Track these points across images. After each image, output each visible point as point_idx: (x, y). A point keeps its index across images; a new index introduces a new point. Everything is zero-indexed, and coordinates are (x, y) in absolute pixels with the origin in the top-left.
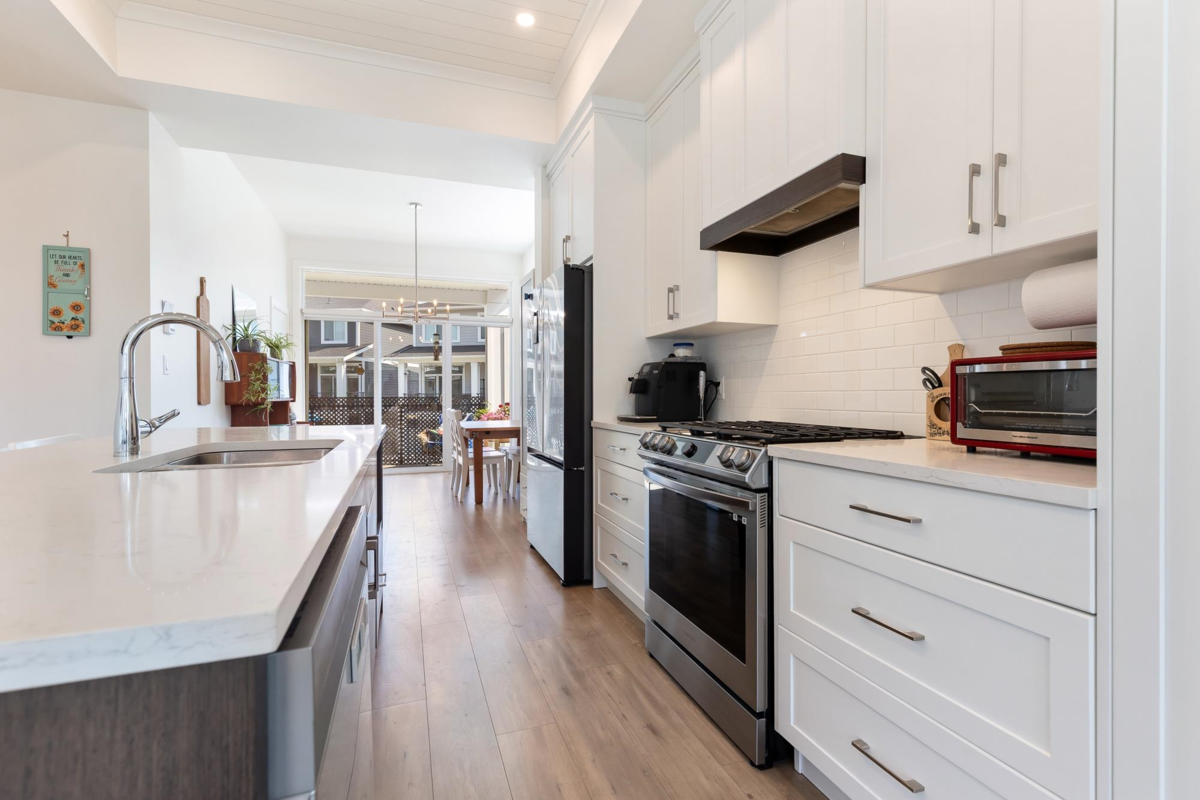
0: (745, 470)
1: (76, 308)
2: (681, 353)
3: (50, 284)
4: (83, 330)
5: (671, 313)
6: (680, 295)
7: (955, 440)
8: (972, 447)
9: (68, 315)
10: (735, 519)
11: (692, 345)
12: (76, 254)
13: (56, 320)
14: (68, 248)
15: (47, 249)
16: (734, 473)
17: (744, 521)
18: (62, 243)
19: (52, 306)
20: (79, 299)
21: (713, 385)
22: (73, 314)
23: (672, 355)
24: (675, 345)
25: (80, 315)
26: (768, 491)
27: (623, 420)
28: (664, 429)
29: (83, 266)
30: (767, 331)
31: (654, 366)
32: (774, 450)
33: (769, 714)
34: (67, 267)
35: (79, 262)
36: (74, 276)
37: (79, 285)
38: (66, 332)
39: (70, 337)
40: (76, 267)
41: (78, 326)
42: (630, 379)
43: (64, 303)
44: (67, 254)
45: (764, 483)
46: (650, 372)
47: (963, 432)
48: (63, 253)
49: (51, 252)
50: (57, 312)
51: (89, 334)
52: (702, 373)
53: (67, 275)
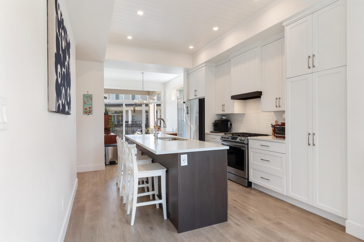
0: (244, 141)
1: (90, 108)
2: (224, 118)
3: (85, 103)
4: (91, 113)
5: (223, 110)
6: (225, 106)
7: (275, 136)
8: (277, 137)
9: (88, 110)
10: (242, 149)
11: (226, 116)
12: (89, 96)
13: (86, 111)
14: (88, 95)
15: (84, 95)
16: (242, 141)
17: (244, 149)
18: (87, 94)
19: (85, 108)
20: (90, 106)
21: (231, 124)
22: (89, 109)
23: (222, 118)
24: (222, 116)
25: (91, 110)
26: (248, 144)
27: (211, 132)
28: (225, 134)
29: (91, 99)
30: (243, 115)
31: (219, 121)
32: (249, 138)
33: (248, 179)
34: (88, 99)
35: (90, 98)
36: (90, 101)
37: (90, 103)
38: (88, 113)
39: (88, 115)
40: (90, 99)
41: (90, 112)
42: (213, 123)
43: (87, 107)
44: (88, 96)
45: (247, 143)
46: (218, 122)
47: (275, 135)
48: (87, 96)
49: (85, 96)
50: (86, 109)
51: (92, 114)
52: (229, 122)
53: (88, 101)
